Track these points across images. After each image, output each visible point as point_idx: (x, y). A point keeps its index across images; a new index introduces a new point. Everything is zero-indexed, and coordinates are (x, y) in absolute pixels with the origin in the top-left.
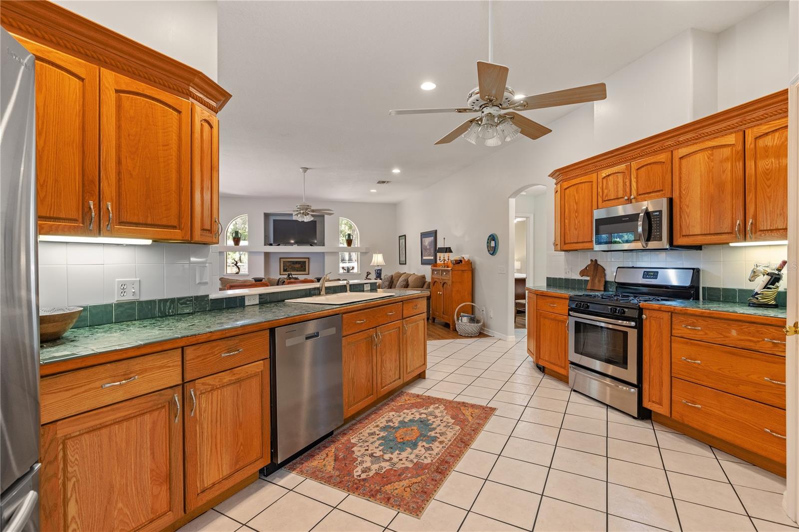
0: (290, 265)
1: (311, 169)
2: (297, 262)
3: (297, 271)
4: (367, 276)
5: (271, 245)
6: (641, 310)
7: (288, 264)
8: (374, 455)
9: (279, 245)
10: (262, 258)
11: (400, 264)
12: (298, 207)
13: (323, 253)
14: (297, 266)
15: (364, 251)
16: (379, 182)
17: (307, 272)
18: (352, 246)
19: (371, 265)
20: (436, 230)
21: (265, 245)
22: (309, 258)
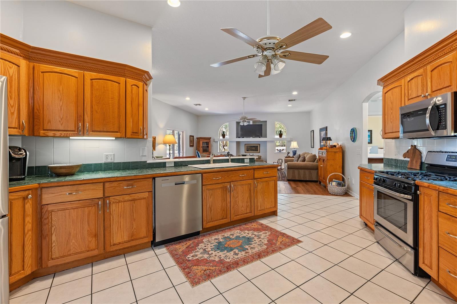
0: (250, 148)
1: (247, 97)
2: (253, 146)
3: (254, 151)
4: (288, 154)
5: (239, 137)
6: (417, 187)
7: (249, 147)
8: (206, 250)
9: (243, 138)
10: (235, 144)
11: (311, 147)
12: (241, 118)
13: (266, 141)
14: (253, 148)
15: (289, 140)
16: (289, 101)
17: (258, 152)
18: (282, 137)
19: (290, 148)
20: (327, 127)
21: (237, 138)
22: (259, 144)
